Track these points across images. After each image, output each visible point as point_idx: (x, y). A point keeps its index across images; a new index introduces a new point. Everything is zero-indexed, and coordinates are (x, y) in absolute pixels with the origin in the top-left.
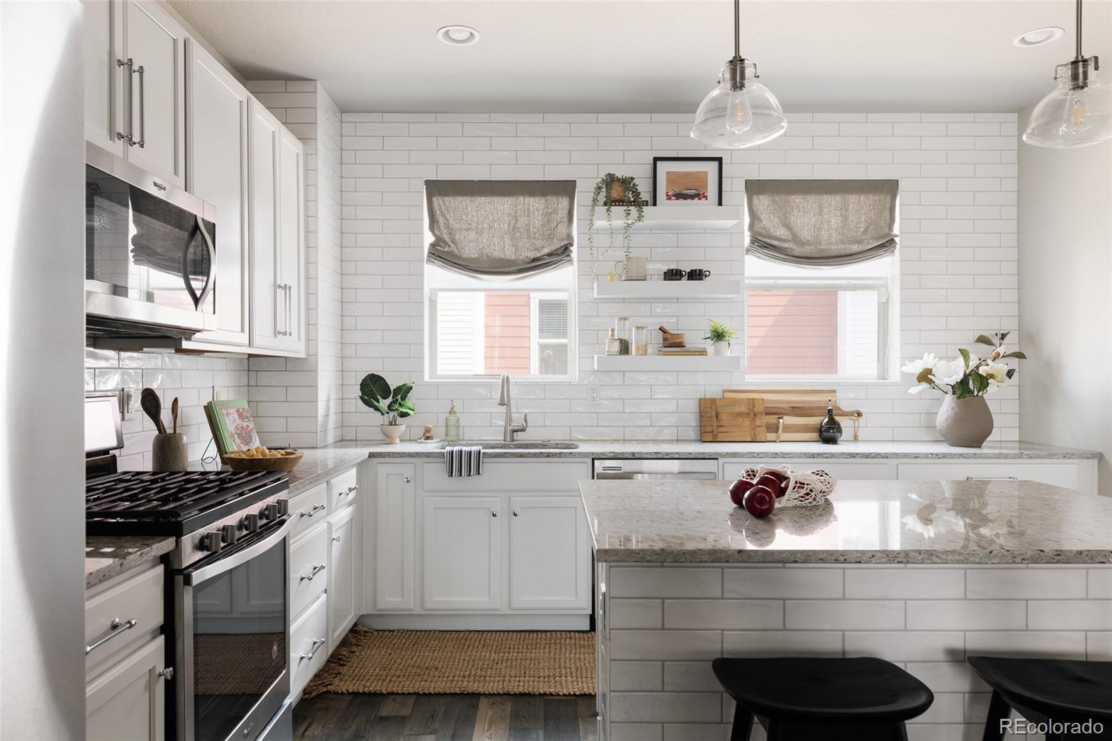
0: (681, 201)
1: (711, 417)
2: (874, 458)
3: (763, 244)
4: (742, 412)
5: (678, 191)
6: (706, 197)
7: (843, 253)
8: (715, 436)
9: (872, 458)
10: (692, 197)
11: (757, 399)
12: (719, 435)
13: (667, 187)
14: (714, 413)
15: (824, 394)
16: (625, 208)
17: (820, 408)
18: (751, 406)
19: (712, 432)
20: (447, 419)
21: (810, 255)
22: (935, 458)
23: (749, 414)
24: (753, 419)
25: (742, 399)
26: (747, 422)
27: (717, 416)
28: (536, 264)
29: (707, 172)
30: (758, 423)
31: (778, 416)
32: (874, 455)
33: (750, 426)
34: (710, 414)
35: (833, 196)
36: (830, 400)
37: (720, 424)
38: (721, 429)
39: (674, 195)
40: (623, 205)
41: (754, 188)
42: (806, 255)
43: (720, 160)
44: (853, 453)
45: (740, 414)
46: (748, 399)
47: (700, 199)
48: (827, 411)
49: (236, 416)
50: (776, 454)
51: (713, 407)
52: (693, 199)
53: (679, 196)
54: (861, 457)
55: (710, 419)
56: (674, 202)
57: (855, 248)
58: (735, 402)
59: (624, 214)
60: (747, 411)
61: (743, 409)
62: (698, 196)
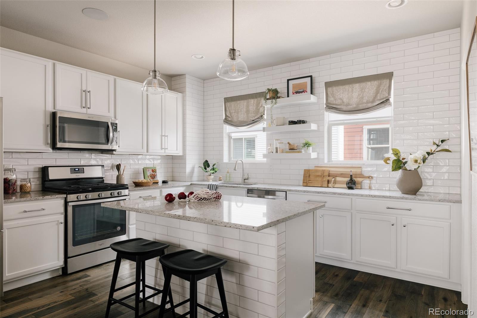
0: (298, 94)
1: (307, 177)
2: (343, 195)
3: (331, 107)
4: (319, 175)
5: (296, 91)
6: (307, 92)
7: (364, 108)
8: (307, 184)
9: (342, 195)
10: (302, 92)
11: (326, 170)
12: (309, 183)
13: (293, 90)
14: (308, 175)
15: (355, 169)
16: (271, 100)
17: (347, 174)
18: (323, 173)
19: (306, 182)
20: (226, 175)
21: (350, 110)
22: (370, 197)
23: (321, 176)
24: (323, 178)
25: (320, 170)
26: (320, 179)
27: (309, 176)
28: (254, 122)
29: (307, 82)
30: (324, 180)
31: (333, 177)
32: (343, 194)
33: (321, 181)
34: (306, 176)
35: (362, 83)
36: (351, 171)
37: (310, 180)
38: (310, 182)
39: (295, 93)
40: (271, 99)
41: (328, 85)
42: (349, 110)
43: (311, 77)
44: (335, 193)
45: (318, 176)
46: (322, 170)
47: (304, 93)
48: (350, 176)
49: (151, 171)
50: (305, 191)
51: (308, 173)
52: (302, 93)
53: (297, 92)
54: (338, 195)
55: (306, 177)
56: (295, 95)
57: (370, 105)
58: (316, 171)
59: (271, 102)
60: (321, 175)
61: (319, 174)
62: (303, 91)
